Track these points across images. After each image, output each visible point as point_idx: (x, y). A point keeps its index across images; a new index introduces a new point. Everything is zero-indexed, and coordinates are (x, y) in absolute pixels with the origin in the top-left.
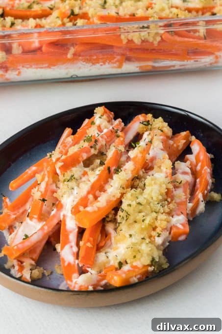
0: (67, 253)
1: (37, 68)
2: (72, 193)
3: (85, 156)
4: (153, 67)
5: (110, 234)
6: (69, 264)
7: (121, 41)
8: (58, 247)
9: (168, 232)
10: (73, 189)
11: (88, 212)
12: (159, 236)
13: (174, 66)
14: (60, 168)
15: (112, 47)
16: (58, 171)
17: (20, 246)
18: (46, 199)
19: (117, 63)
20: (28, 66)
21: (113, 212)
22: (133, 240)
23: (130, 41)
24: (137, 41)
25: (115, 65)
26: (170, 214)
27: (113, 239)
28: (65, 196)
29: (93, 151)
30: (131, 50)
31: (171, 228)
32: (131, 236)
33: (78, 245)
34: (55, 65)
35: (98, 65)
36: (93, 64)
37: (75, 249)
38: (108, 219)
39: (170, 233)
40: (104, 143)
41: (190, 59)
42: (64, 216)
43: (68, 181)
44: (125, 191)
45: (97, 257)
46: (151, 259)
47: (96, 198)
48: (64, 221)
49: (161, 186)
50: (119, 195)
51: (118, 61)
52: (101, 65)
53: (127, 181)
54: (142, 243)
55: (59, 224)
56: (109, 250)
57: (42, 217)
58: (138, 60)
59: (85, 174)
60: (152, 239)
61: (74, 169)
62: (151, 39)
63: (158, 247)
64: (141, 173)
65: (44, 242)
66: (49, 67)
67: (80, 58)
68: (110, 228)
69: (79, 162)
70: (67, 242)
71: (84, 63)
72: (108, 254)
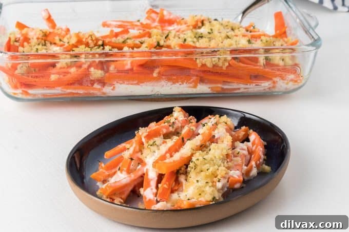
0: (148, 193)
1: (128, 84)
2: (154, 155)
3: (165, 131)
4: (222, 88)
5: (182, 183)
6: (150, 200)
7: (197, 64)
8: (142, 190)
9: (226, 180)
10: (154, 152)
11: (165, 163)
12: (219, 181)
13: (239, 89)
14: (145, 137)
15: (189, 69)
16: (144, 140)
17: (113, 185)
18: (134, 159)
19: (193, 83)
20: (121, 82)
21: (185, 167)
22: (200, 184)
23: (204, 65)
24: (209, 65)
25: (191, 85)
26: (229, 168)
27: (184, 186)
28: (148, 157)
29: (171, 129)
30: (204, 72)
31: (229, 178)
32: (198, 181)
33: (157, 187)
34: (143, 83)
35: (177, 85)
36: (174, 83)
37: (155, 191)
38: (181, 172)
39: (228, 182)
40: (180, 125)
41: (252, 83)
42: (147, 169)
43: (151, 145)
44: (195, 152)
45: (172, 196)
46: (212, 197)
47: (171, 156)
48: (147, 172)
49: (222, 150)
50: (189, 154)
51: (193, 81)
52: (180, 84)
53: (197, 146)
54: (206, 186)
55: (142, 176)
56: (181, 193)
57: (129, 172)
58: (210, 82)
59: (164, 142)
60: (214, 184)
61: (156, 139)
62: (220, 64)
63: (219, 191)
64: (208, 143)
65: (130, 188)
66: (138, 84)
67: (164, 77)
68: (182, 178)
69: (160, 135)
70: (149, 185)
71: (167, 82)
72: (180, 195)
